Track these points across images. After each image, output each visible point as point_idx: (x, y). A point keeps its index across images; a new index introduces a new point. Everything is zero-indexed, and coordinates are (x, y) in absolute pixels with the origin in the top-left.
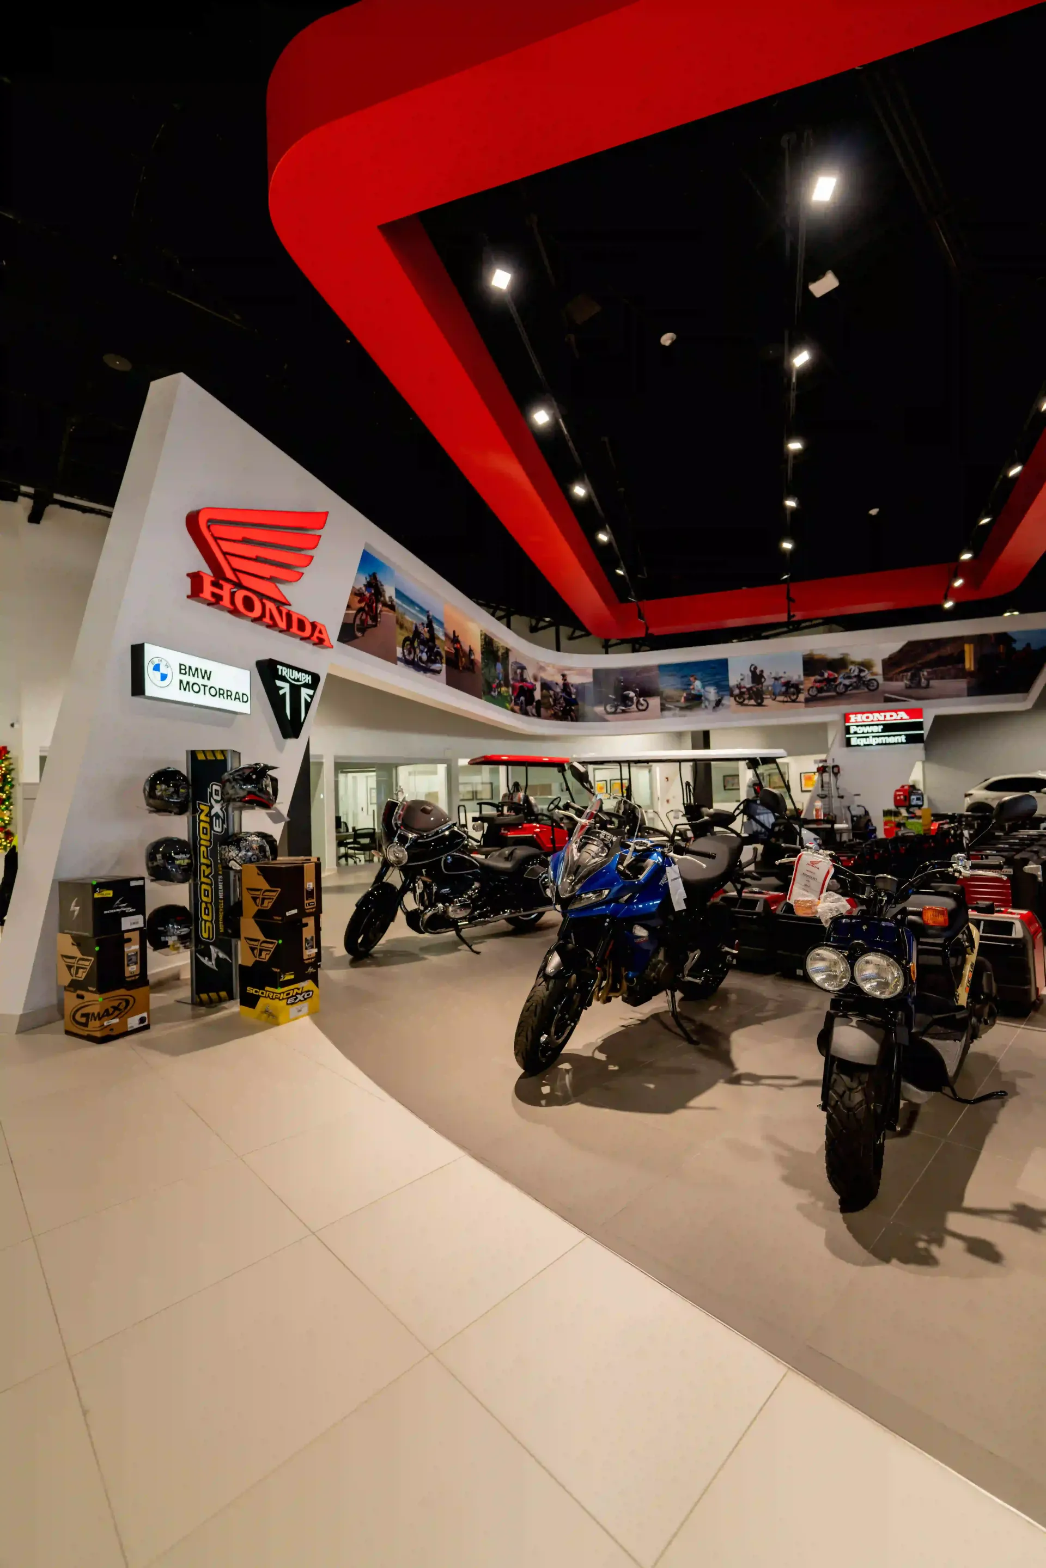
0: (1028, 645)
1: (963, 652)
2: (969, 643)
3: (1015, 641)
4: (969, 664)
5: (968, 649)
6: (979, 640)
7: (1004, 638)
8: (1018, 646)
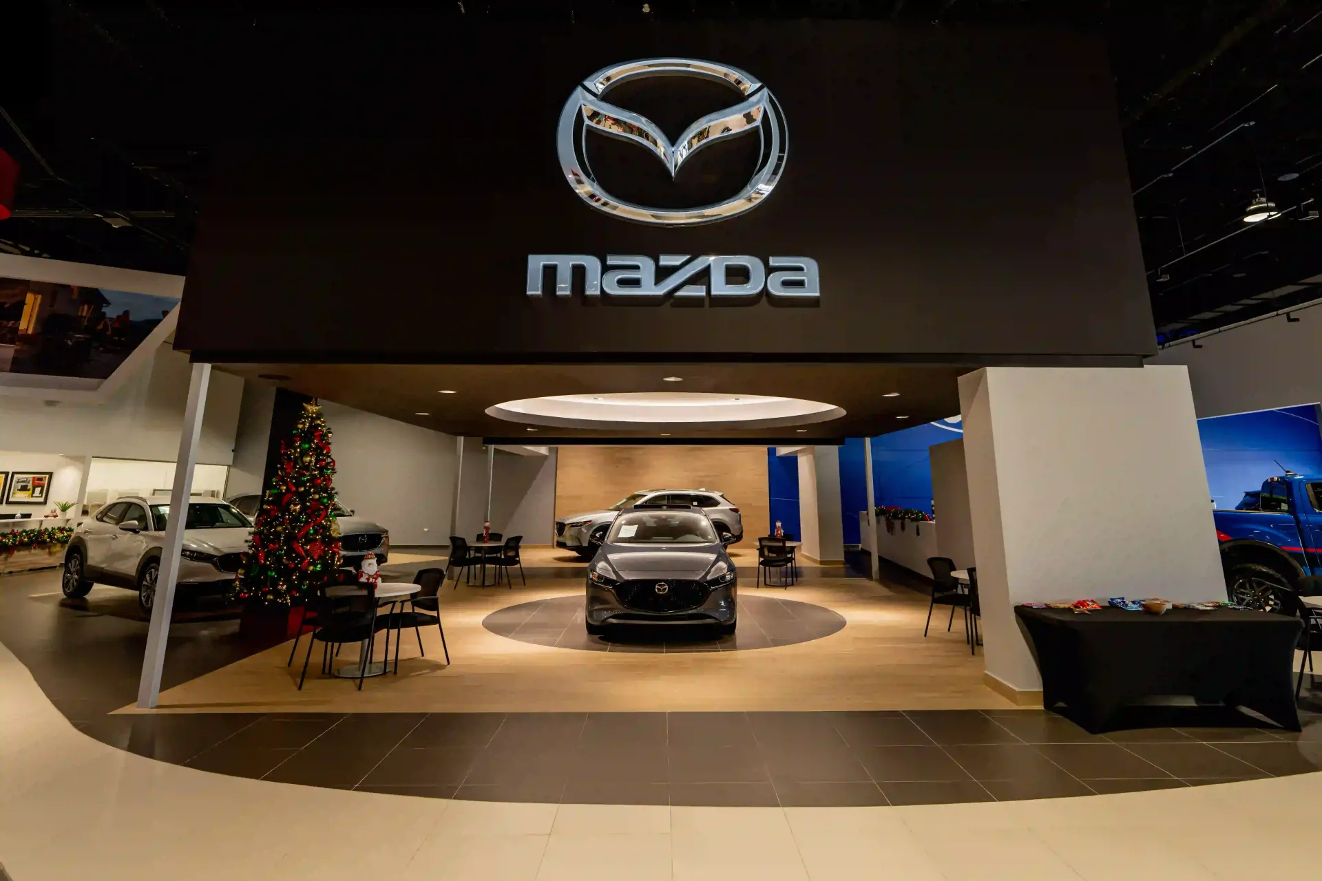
0: (126, 313)
1: (22, 303)
2: (36, 292)
3: (108, 303)
4: (27, 323)
5: (32, 303)
6: (51, 292)
7: (94, 297)
8: (111, 312)
